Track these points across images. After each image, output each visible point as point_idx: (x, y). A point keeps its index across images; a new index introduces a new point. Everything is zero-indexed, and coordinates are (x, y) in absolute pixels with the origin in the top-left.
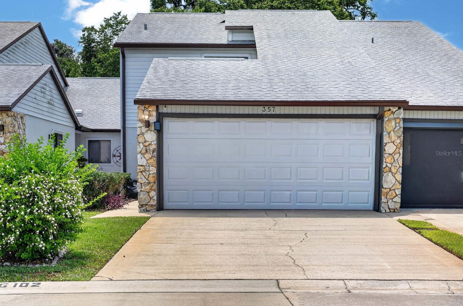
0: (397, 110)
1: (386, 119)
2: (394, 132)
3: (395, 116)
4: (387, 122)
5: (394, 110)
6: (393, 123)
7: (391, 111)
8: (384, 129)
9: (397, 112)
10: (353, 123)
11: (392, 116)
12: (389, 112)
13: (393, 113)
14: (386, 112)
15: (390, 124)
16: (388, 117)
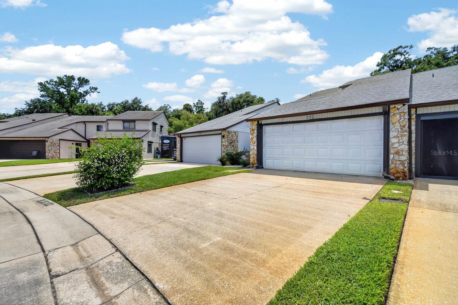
0: (402, 107)
1: (391, 114)
2: (399, 123)
3: (400, 111)
4: (392, 116)
5: (399, 107)
6: (398, 116)
7: (396, 108)
8: (390, 121)
9: (402, 108)
10: (367, 120)
11: (397, 111)
12: (394, 109)
13: (398, 109)
14: (391, 109)
15: (395, 118)
16: (394, 112)
